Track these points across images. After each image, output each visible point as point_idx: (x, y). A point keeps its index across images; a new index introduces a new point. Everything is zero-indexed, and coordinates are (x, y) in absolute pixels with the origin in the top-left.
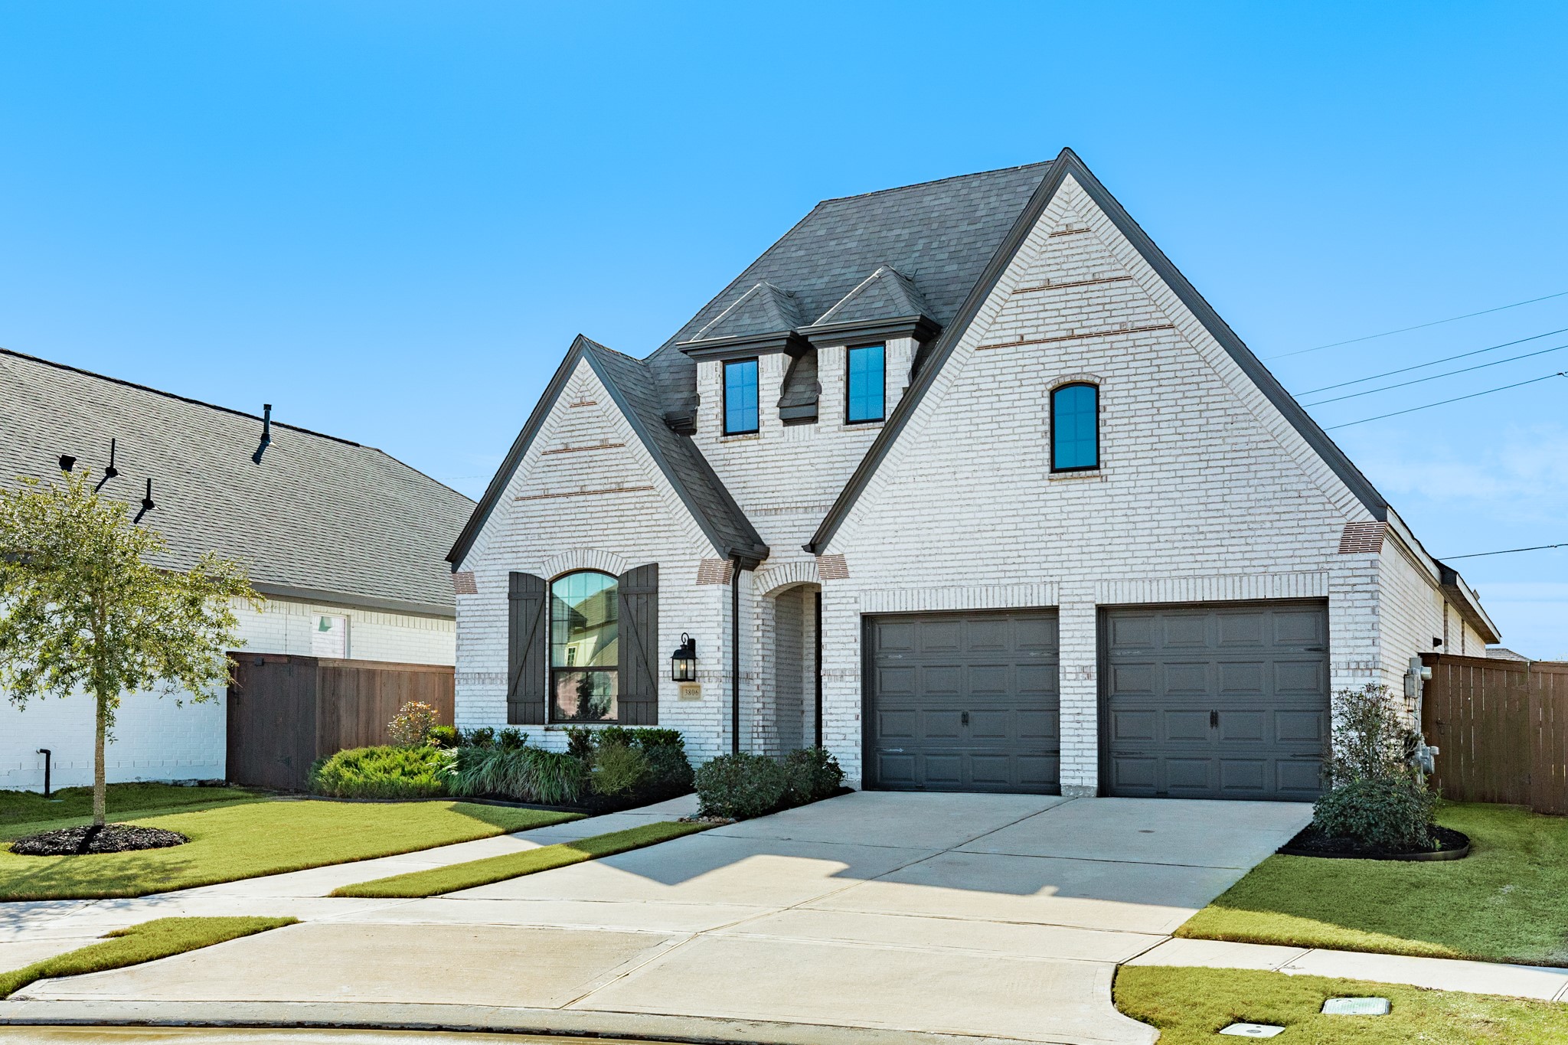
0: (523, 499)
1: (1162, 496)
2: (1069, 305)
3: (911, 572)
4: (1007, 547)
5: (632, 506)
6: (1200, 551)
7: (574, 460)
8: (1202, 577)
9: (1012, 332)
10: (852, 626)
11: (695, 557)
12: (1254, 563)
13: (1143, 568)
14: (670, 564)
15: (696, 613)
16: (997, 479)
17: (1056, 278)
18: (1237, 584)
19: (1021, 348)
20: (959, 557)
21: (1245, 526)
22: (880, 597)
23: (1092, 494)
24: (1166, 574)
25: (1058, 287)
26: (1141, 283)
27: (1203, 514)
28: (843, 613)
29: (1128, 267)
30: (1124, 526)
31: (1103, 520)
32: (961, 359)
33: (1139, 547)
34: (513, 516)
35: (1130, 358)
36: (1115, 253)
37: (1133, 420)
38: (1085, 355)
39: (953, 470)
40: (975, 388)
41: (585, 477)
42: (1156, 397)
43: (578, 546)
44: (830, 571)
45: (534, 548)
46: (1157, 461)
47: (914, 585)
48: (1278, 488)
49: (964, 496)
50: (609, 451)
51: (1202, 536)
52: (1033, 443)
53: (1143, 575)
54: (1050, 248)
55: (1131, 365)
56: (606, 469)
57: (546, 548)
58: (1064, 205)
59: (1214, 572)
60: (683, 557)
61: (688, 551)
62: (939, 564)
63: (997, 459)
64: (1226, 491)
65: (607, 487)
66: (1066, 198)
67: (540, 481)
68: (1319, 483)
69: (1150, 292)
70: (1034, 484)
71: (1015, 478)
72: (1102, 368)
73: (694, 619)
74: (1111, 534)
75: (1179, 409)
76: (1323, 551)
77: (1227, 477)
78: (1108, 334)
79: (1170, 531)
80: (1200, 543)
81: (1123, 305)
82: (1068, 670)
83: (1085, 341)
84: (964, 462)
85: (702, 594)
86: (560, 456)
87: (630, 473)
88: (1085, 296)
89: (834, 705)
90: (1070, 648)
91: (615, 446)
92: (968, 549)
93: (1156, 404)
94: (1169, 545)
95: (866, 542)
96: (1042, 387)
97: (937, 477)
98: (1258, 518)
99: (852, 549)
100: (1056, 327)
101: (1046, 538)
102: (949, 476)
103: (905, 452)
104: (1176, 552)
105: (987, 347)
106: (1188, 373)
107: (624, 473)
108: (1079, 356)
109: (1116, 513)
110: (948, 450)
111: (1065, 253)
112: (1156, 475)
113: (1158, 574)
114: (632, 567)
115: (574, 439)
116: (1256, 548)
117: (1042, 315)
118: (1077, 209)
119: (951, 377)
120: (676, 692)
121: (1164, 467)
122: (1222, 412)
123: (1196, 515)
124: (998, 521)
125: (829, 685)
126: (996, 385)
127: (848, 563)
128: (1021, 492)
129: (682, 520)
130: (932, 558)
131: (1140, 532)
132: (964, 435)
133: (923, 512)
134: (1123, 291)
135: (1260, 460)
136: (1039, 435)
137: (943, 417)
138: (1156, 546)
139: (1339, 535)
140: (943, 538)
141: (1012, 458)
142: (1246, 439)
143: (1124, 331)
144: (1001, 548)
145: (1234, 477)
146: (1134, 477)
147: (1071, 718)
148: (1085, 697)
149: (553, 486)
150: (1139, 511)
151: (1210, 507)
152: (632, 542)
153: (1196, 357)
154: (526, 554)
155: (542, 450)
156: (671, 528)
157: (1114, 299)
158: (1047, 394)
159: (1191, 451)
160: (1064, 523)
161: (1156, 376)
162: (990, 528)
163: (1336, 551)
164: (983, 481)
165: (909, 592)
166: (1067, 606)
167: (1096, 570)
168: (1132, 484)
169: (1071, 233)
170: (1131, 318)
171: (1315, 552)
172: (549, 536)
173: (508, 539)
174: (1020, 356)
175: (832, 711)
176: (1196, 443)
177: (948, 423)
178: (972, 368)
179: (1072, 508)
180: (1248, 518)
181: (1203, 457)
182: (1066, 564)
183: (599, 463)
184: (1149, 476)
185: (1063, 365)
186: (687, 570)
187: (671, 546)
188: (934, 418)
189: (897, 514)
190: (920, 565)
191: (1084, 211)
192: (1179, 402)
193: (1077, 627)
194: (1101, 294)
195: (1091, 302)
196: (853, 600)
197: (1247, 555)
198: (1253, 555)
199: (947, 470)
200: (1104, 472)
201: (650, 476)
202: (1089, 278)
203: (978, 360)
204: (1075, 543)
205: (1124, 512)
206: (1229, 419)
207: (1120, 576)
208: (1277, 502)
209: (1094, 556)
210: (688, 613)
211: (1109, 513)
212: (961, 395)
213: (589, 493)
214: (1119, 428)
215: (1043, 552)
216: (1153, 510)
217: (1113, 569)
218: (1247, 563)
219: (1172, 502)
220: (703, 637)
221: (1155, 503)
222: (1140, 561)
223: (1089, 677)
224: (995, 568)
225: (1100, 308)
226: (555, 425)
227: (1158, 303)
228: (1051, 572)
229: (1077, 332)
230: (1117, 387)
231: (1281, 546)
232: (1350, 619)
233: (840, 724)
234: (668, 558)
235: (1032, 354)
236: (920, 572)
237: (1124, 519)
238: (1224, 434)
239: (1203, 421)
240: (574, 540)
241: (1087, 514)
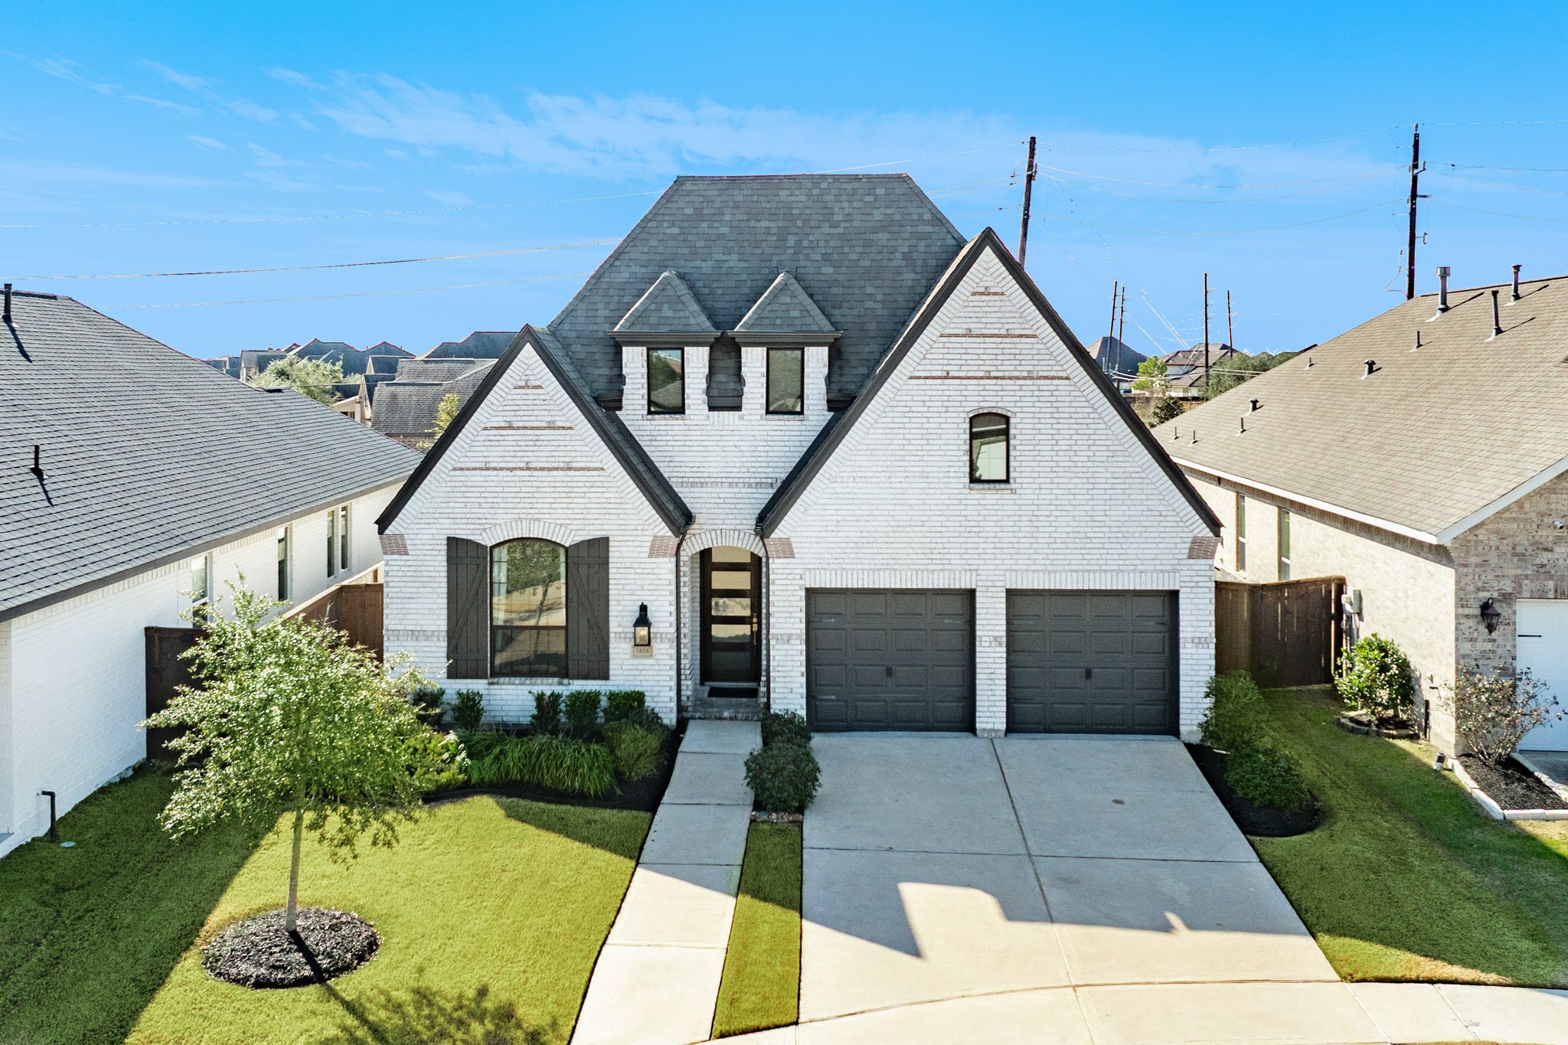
0: (461, 469)
1: (1059, 508)
2: (987, 351)
3: (851, 556)
4: (934, 540)
5: (581, 484)
6: (1087, 551)
7: (519, 438)
8: (1089, 571)
9: (940, 367)
10: (798, 598)
11: (646, 533)
12: (1127, 562)
13: (1043, 562)
14: (621, 538)
15: (647, 582)
16: (926, 485)
17: (977, 329)
18: (1115, 578)
19: (947, 381)
20: (893, 546)
21: (1120, 535)
22: (823, 575)
23: (1004, 502)
24: (1061, 568)
25: (978, 336)
26: (1045, 341)
27: (1089, 524)
28: (789, 587)
29: (1035, 328)
30: (1029, 529)
31: (1012, 524)
32: (896, 385)
33: (1040, 546)
34: (449, 484)
35: (1036, 399)
36: (1024, 315)
37: (1037, 448)
38: (999, 393)
39: (888, 475)
40: (908, 409)
41: (531, 454)
42: (1056, 432)
43: (522, 516)
44: (778, 552)
45: (474, 516)
46: (1055, 480)
47: (854, 567)
48: (1145, 508)
49: (897, 496)
50: (557, 432)
51: (1088, 541)
52: (956, 459)
53: (1043, 568)
54: (971, 304)
55: (1037, 404)
56: (554, 448)
57: (488, 516)
58: (984, 271)
59: (1097, 568)
60: (634, 533)
61: (640, 528)
62: (876, 551)
63: (926, 469)
64: (1107, 508)
65: (556, 465)
66: (985, 266)
67: (480, 454)
68: (1175, 506)
69: (1052, 349)
70: (957, 491)
71: (941, 486)
72: (1013, 404)
73: (646, 587)
74: (1019, 535)
75: (1073, 442)
76: (1177, 556)
77: (1108, 497)
78: (1017, 378)
79: (1064, 535)
80: (1087, 546)
81: (1030, 357)
82: (984, 639)
83: (1000, 382)
84: (898, 469)
85: (654, 566)
86: (503, 432)
87: (579, 454)
88: (1000, 346)
89: (781, 663)
90: (985, 622)
91: (563, 428)
92: (901, 540)
93: (1056, 437)
94: (1063, 546)
95: (811, 529)
96: (965, 415)
97: (874, 480)
98: (1130, 530)
99: (798, 534)
100: (976, 368)
101: (966, 535)
102: (884, 480)
103: (846, 456)
104: (1069, 551)
105: (918, 378)
106: (1080, 415)
107: (573, 454)
108: (994, 393)
109: (1023, 518)
110: (884, 458)
111: (984, 309)
112: (1054, 491)
113: (1056, 568)
114: (581, 539)
115: (518, 418)
116: (1129, 551)
117: (964, 357)
118: (994, 275)
119: (887, 399)
120: (628, 651)
121: (1061, 486)
122: (1105, 448)
123: (1084, 524)
124: (927, 518)
125: (777, 647)
126: (926, 409)
127: (794, 545)
128: (946, 496)
129: (634, 500)
130: (870, 545)
131: (1042, 535)
132: (898, 447)
133: (862, 507)
134: (1030, 346)
135: (1132, 486)
136: (962, 453)
137: (880, 431)
138: (1053, 546)
139: (1188, 545)
140: (879, 529)
141: (938, 469)
142: (1122, 470)
143: (1031, 378)
144: (928, 540)
145: (1113, 497)
146: (1037, 491)
147: (986, 676)
148: (997, 660)
149: (495, 459)
150: (1041, 518)
151: (1095, 518)
152: (582, 516)
153: (1086, 404)
154: (464, 521)
155: (483, 426)
156: (622, 506)
157: (1023, 352)
158: (968, 420)
159: (1081, 475)
160: (981, 524)
161: (1056, 415)
162: (919, 524)
163: (1186, 556)
164: (914, 485)
165: (850, 573)
166: (983, 589)
167: (1006, 562)
168: (1035, 497)
169: (989, 294)
170: (1037, 368)
171: (1171, 557)
172: (490, 505)
173: (445, 505)
174: (946, 387)
175: (780, 669)
176: (1085, 470)
177: (884, 436)
178: (905, 393)
179: (988, 513)
180: (1123, 529)
181: (1091, 481)
182: (982, 556)
183: (546, 443)
184: (1049, 492)
185: (981, 399)
186: (638, 544)
187: (622, 522)
188: (872, 431)
189: (839, 507)
190: (859, 550)
191: (1000, 279)
192: (1074, 437)
193: (991, 605)
194: (1013, 346)
195: (1005, 351)
196: (798, 577)
197: (1122, 557)
198: (1126, 557)
199: (883, 474)
200: (1013, 486)
201: (600, 458)
202: (1003, 332)
203: (911, 387)
204: (990, 540)
205: (1029, 518)
206: (1110, 454)
207: (1025, 567)
208: (1145, 518)
209: (1005, 551)
210: (639, 582)
211: (1017, 518)
212: (895, 415)
213: (535, 469)
214: (1026, 453)
215: (964, 546)
216: (1052, 518)
217: (1020, 562)
218: (1122, 562)
219: (1066, 513)
220: (655, 603)
221: (1054, 513)
222: (1041, 557)
223: (1000, 645)
224: (923, 556)
225: (1012, 357)
226: (498, 404)
227: (1058, 359)
228: (970, 562)
229: (993, 374)
230: (1025, 421)
231: (1147, 551)
232: (1194, 607)
233: (787, 680)
234: (619, 533)
235: (957, 388)
236: (859, 556)
237: (1029, 524)
238: (1106, 464)
239: (1091, 453)
240: (519, 511)
241: (1000, 518)
